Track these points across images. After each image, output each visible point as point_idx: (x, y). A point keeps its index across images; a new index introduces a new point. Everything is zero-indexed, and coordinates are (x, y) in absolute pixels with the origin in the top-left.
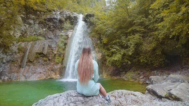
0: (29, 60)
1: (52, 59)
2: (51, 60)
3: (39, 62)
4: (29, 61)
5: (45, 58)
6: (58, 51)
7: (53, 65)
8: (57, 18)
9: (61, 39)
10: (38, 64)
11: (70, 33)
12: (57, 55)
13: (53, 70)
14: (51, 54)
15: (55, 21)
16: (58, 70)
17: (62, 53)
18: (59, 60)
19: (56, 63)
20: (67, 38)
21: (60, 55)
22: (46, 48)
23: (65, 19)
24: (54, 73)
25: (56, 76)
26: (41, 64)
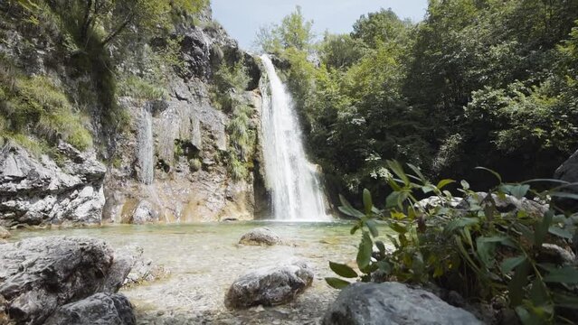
0: (162, 161)
1: (211, 165)
2: (210, 168)
3: (179, 171)
4: (162, 165)
5: (196, 162)
6: (232, 143)
7: (227, 184)
8: (203, 42)
9: (236, 111)
10: (178, 176)
11: (256, 101)
12: (233, 156)
13: (229, 198)
14: (209, 150)
15: (198, 49)
16: (243, 197)
17: (246, 152)
18: (240, 169)
19: (235, 178)
20: (252, 112)
21: (240, 157)
22: (197, 131)
23: (224, 52)
24: (235, 207)
25: (240, 214)
26: (186, 177)
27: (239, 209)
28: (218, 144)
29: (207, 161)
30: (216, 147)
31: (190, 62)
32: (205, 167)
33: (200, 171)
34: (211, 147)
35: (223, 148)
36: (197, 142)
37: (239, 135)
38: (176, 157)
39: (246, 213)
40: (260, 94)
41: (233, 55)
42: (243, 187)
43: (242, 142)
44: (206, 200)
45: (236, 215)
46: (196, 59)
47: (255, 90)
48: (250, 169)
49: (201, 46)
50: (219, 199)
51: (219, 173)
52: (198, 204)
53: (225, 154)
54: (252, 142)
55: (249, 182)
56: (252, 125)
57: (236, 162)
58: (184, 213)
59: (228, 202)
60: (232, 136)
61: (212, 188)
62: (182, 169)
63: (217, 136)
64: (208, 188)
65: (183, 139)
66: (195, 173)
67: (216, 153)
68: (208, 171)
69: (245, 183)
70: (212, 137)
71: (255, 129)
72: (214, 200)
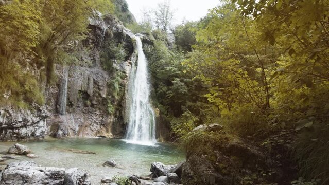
0: (71, 102)
1: (96, 105)
2: (95, 106)
3: (78, 107)
4: (70, 104)
5: (88, 103)
6: (109, 93)
7: (103, 117)
8: (102, 28)
9: (115, 75)
10: (77, 110)
11: (128, 69)
12: (109, 101)
13: (103, 125)
14: (96, 96)
15: (99, 32)
16: (111, 125)
17: (117, 99)
18: (111, 109)
19: (108, 114)
20: (124, 76)
21: (113, 102)
22: (91, 85)
23: (114, 34)
24: (105, 130)
25: (107, 134)
26: (82, 110)
27: (107, 131)
28: (101, 93)
29: (94, 103)
30: (100, 95)
31: (93, 39)
32: (92, 105)
33: (90, 107)
34: (97, 94)
35: (104, 96)
36: (91, 92)
37: (115, 89)
38: (78, 99)
39: (111, 134)
40: (131, 64)
41: (119, 36)
42: (111, 119)
43: (115, 94)
44: (90, 125)
45: (105, 134)
46: (97, 38)
47: (129, 61)
48: (117, 110)
49: (101, 30)
50: (97, 124)
51: (100, 109)
52: (86, 127)
53: (105, 99)
54: (121, 94)
55: (115, 117)
56: (123, 83)
57: (110, 105)
58: (79, 132)
59: (102, 127)
60: (110, 89)
61: (95, 118)
62: (80, 106)
63: (102, 88)
64: (92, 118)
65: (83, 90)
66: (86, 108)
67: (100, 98)
68: (94, 107)
69: (113, 117)
70: (99, 89)
71: (124, 86)
72: (95, 125)
